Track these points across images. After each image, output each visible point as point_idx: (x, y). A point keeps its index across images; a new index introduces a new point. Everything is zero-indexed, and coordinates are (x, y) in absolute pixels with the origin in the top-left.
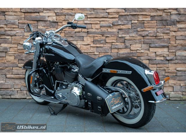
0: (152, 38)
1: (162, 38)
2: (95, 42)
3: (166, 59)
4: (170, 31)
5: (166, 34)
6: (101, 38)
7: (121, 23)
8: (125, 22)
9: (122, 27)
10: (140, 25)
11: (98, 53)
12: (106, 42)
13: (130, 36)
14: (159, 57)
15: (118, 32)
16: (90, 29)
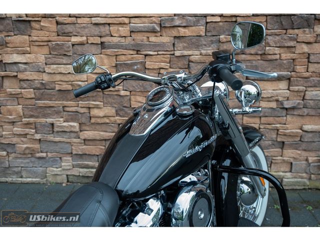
0: (255, 58)
1: (276, 60)
2: (119, 66)
3: (282, 107)
4: (297, 42)
5: (286, 49)
6: (132, 58)
7: (180, 22)
8: (190, 21)
9: (183, 32)
10: (226, 26)
11: (128, 93)
12: (146, 68)
13: (201, 54)
14: (266, 103)
15: (174, 44)
16: (107, 38)
